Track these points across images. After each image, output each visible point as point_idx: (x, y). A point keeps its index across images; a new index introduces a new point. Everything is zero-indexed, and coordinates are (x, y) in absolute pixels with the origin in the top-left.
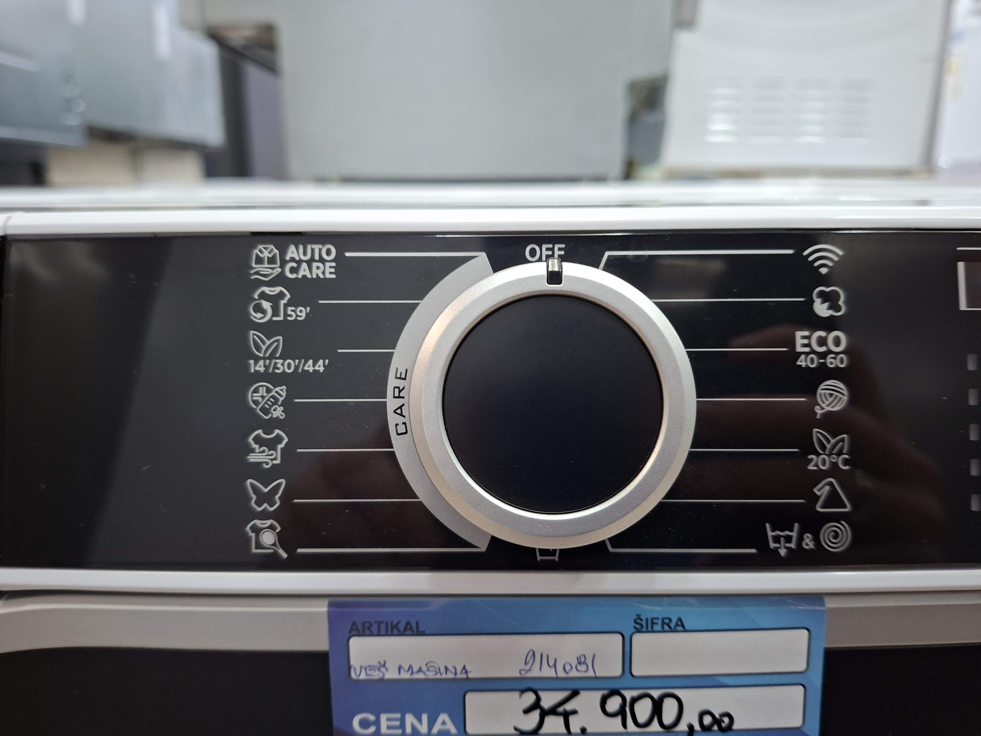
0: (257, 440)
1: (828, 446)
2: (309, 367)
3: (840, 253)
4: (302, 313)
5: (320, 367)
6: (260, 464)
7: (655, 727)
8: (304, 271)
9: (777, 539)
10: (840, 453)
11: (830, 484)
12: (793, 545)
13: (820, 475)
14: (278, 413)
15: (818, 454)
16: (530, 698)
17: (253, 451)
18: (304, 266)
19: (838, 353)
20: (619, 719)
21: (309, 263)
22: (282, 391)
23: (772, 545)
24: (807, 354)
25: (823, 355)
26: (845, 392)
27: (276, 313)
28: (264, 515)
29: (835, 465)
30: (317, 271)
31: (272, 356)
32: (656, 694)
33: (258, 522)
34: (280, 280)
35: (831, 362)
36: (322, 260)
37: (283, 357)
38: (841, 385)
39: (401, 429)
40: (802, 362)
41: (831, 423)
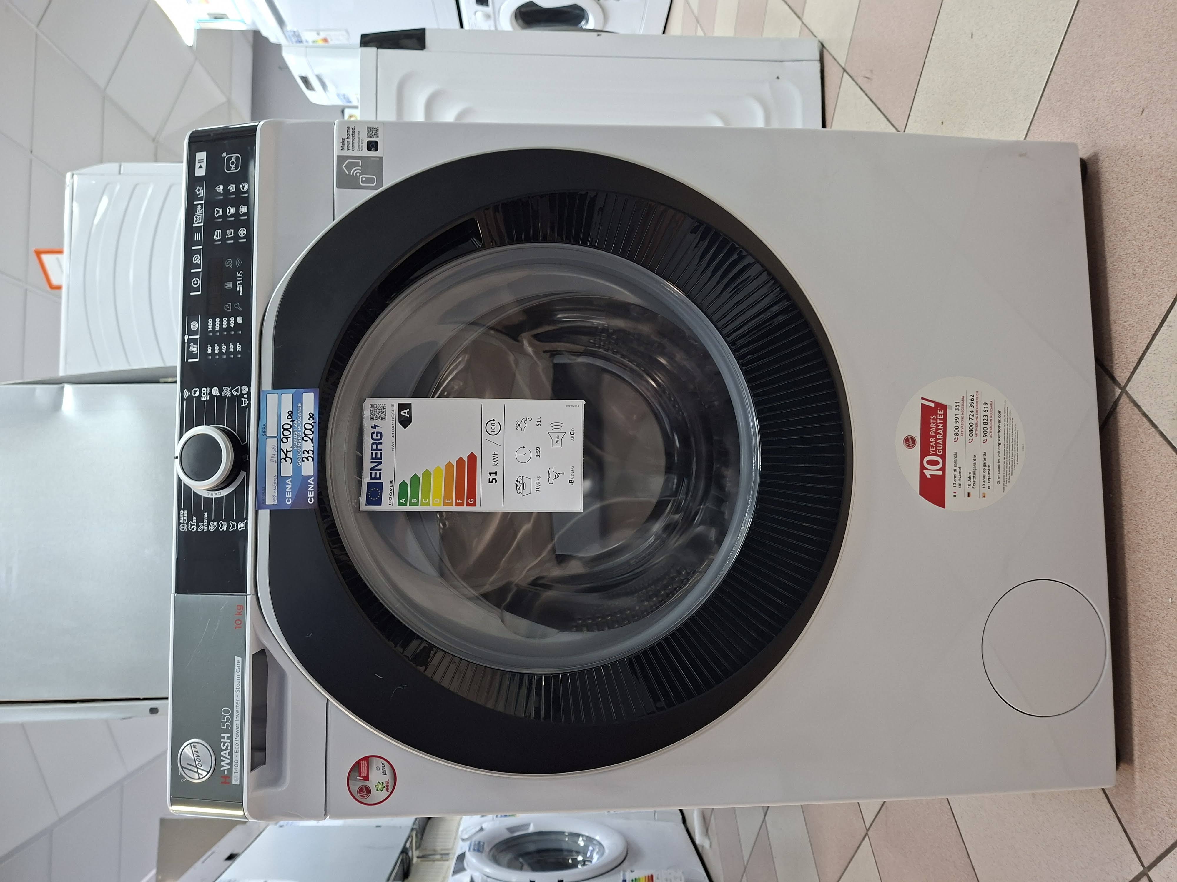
0: (221, 528)
1: (226, 392)
2: (206, 516)
3: (186, 390)
4: (194, 518)
5: (206, 514)
6: (226, 528)
7: (291, 430)
8: (186, 518)
9: (245, 404)
10: (227, 389)
11: (233, 391)
12: (246, 400)
13: (232, 394)
14: (215, 523)
15: (227, 394)
16: (283, 460)
17: (223, 530)
18: (184, 518)
19: (206, 390)
20: (289, 439)
21: (184, 517)
22: (211, 523)
24: (206, 397)
25: (207, 394)
26: (215, 388)
27: (194, 525)
28: (237, 526)
29: (230, 390)
30: (186, 515)
31: (203, 525)
32: (282, 430)
33: (239, 528)
34: (187, 524)
35: (208, 392)
36: (183, 514)
37: (204, 523)
38: (213, 389)
39: (220, 493)
40: (208, 399)
41: (221, 391)
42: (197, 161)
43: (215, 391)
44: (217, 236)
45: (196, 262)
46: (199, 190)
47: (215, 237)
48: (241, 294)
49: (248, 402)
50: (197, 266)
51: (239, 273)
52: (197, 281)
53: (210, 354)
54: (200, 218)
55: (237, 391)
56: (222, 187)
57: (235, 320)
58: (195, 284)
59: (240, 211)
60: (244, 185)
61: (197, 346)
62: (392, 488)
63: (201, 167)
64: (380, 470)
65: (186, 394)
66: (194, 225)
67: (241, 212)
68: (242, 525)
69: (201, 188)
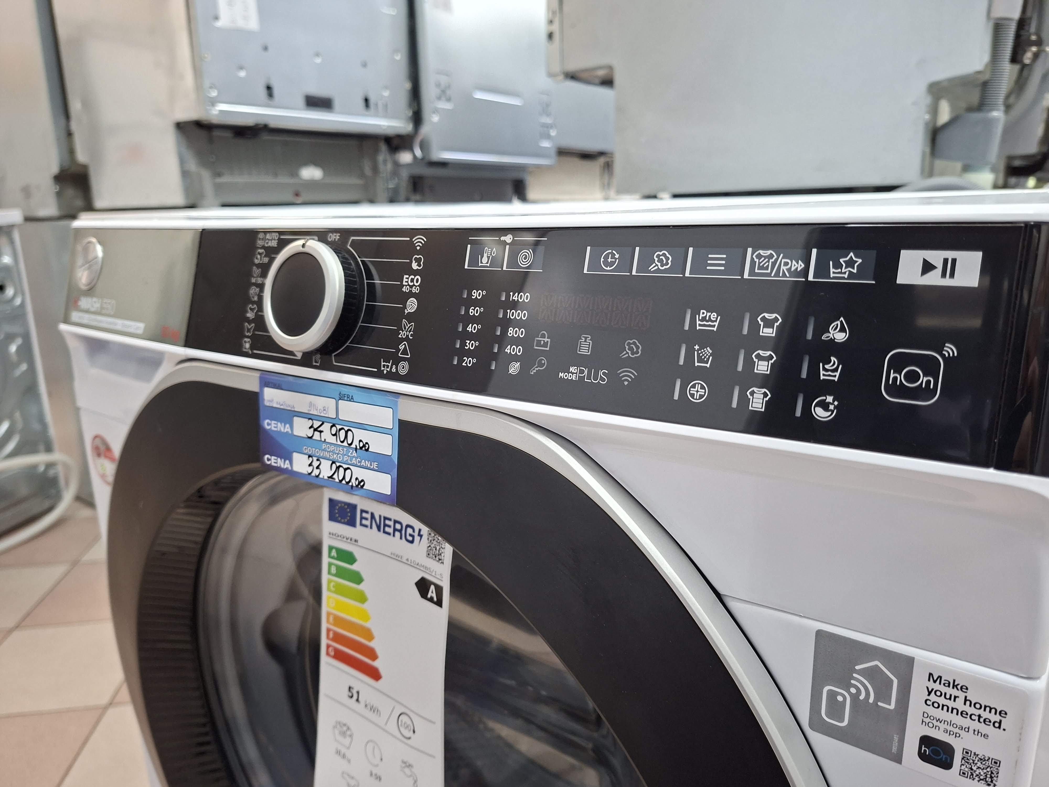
0: (250, 308)
1: (407, 328)
3: (425, 240)
4: (267, 260)
6: (249, 318)
7: (345, 444)
8: (269, 244)
9: (384, 366)
10: (410, 331)
11: (405, 344)
12: (388, 370)
13: (402, 340)
14: (256, 298)
15: (403, 331)
16: (310, 423)
17: (248, 312)
19: (416, 286)
20: (335, 437)
21: (271, 241)
22: (258, 290)
23: (382, 369)
24: (406, 286)
25: (411, 287)
26: (416, 304)
27: (261, 260)
28: (248, 337)
30: (273, 244)
31: (258, 277)
32: (346, 428)
33: (246, 339)
34: (263, 247)
35: (414, 290)
36: (275, 240)
37: (260, 277)
38: (416, 301)
40: (404, 289)
41: (410, 317)
42: (950, 254)
43: (412, 305)
44: (704, 319)
45: (656, 259)
46: (850, 263)
47: (703, 313)
48: (561, 375)
49: (385, 372)
50: (645, 262)
51: (604, 373)
52: (612, 264)
53: (470, 295)
54: (767, 268)
55: (405, 352)
56: (840, 337)
57: (515, 358)
58: (606, 257)
59: (755, 389)
60: (831, 407)
61: (488, 265)
62: (349, 541)
63: (927, 267)
64: (371, 528)
65: (419, 241)
66: (750, 250)
67: (752, 393)
68: (247, 345)
69: (855, 271)
